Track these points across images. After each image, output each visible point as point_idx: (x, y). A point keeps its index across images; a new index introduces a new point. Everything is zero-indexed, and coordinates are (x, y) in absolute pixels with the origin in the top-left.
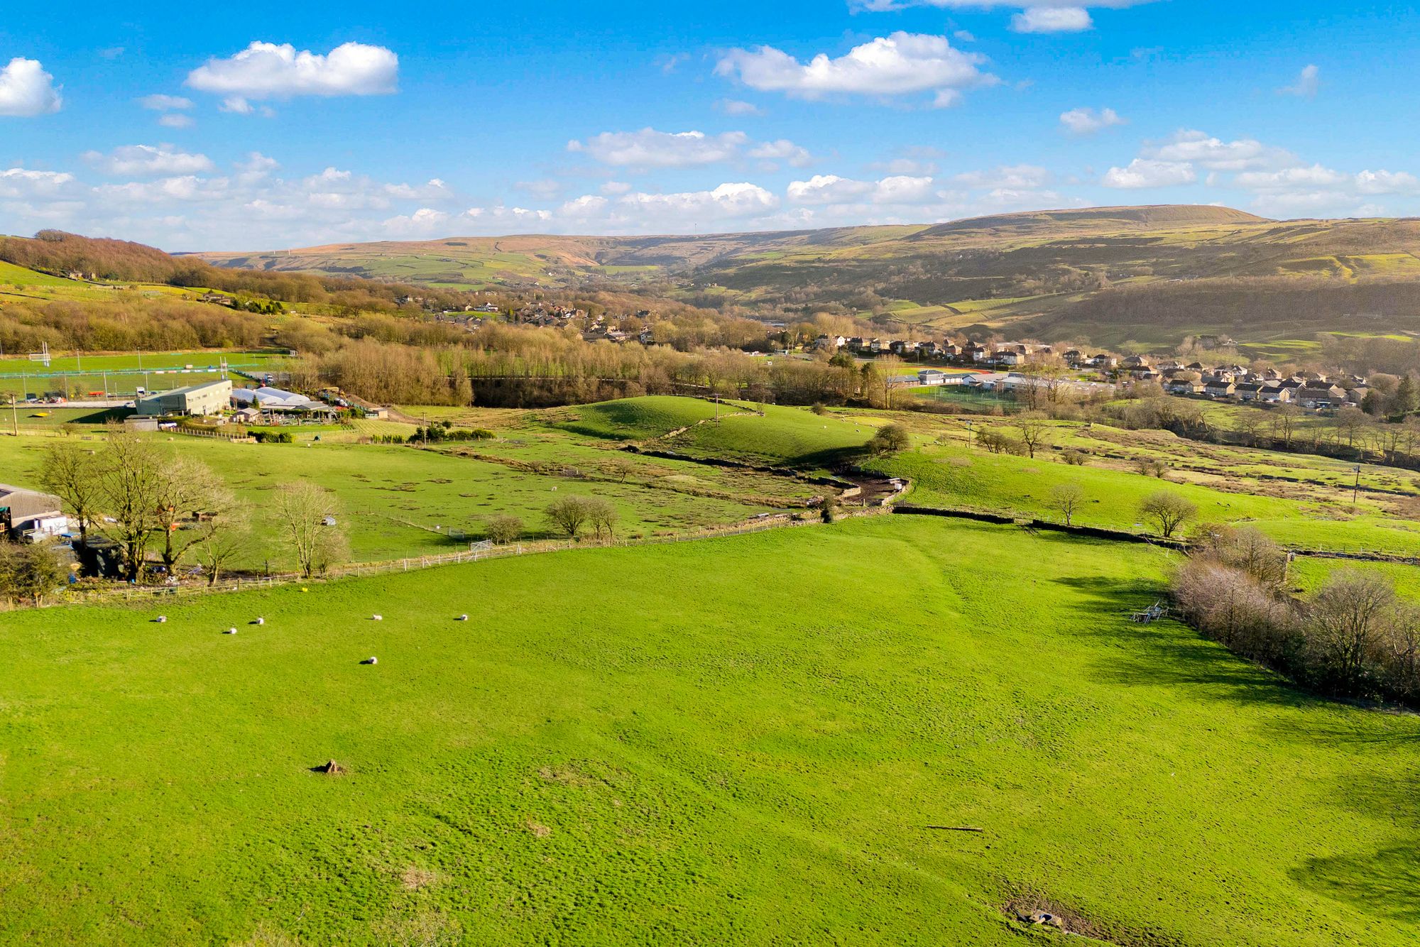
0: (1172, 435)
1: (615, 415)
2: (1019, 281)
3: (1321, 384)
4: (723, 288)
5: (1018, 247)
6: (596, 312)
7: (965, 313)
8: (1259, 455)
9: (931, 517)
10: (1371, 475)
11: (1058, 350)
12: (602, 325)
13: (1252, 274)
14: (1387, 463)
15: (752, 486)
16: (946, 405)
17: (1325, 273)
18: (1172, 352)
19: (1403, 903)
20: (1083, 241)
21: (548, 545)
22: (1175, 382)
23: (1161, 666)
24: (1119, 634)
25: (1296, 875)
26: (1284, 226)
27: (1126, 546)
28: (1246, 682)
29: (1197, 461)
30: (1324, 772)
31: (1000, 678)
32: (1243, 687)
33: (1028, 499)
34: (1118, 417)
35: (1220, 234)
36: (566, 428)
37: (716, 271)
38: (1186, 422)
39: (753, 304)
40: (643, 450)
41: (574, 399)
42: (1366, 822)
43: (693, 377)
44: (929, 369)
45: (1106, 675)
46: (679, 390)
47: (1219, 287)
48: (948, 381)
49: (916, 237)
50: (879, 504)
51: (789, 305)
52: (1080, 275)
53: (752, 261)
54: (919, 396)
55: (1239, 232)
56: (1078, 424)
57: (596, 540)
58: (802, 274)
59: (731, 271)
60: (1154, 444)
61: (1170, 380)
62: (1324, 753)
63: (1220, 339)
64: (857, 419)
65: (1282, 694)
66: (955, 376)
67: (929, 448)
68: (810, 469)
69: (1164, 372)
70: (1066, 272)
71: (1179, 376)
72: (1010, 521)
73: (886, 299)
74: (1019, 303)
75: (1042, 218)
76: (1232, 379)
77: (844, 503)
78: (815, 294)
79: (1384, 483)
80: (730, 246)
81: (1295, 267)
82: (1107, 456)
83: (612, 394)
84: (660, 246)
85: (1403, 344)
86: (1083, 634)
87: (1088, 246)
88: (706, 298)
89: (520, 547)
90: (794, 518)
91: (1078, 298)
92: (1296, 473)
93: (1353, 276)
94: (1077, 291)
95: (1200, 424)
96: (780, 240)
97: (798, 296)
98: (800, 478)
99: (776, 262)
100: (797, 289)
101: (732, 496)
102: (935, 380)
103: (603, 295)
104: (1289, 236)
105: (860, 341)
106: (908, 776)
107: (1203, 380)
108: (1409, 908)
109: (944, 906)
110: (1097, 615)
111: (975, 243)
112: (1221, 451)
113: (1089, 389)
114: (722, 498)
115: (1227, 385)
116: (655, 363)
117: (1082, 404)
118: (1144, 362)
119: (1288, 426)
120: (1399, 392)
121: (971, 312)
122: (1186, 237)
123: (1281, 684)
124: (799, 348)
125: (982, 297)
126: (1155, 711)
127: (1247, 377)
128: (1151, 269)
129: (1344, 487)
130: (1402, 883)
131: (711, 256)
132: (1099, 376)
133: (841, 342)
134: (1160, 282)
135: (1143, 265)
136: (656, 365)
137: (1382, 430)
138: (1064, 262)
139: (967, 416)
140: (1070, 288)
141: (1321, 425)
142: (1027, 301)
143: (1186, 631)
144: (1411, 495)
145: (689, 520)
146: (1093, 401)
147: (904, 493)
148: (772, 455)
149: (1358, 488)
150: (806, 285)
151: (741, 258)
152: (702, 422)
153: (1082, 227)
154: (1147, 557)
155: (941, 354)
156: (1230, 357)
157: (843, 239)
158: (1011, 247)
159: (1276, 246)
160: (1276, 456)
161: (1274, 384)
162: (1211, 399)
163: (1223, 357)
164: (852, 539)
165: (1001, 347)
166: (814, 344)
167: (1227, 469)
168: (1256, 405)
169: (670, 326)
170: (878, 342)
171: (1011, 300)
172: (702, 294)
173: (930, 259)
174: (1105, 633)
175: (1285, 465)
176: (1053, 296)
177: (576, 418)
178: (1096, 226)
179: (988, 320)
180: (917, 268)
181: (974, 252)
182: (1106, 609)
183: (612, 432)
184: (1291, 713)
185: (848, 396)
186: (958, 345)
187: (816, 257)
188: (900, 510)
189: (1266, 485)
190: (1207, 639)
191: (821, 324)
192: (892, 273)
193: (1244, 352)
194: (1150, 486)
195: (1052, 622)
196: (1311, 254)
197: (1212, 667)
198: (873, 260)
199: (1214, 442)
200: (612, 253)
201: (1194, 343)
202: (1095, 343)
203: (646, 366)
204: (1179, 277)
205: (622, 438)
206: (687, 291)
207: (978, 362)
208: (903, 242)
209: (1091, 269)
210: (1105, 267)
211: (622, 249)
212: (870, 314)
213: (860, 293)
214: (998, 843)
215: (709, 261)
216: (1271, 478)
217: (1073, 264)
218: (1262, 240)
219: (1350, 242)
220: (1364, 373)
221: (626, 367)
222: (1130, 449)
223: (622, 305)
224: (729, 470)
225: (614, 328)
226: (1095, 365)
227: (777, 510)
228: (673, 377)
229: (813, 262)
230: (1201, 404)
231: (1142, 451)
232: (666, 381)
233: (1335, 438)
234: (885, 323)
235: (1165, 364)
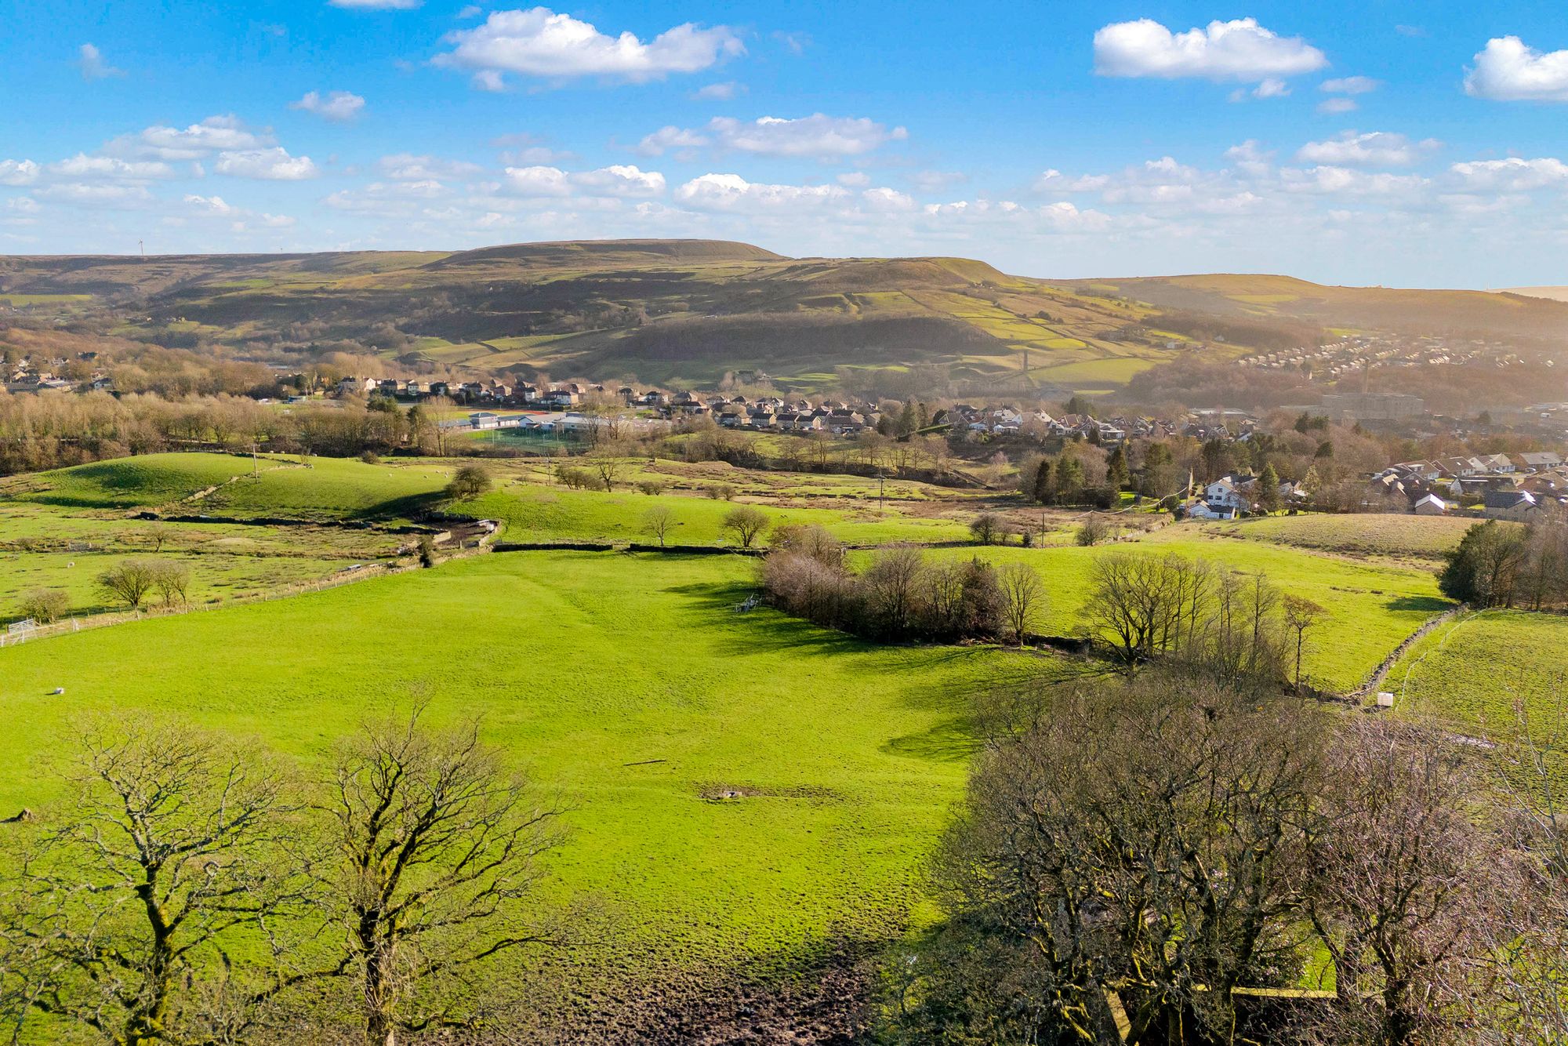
0: (728, 466)
1: (106, 479)
2: (558, 317)
3: (843, 412)
4: (194, 324)
5: (553, 280)
6: (15, 355)
7: (504, 351)
8: (803, 477)
9: (532, 552)
10: (891, 487)
11: (611, 388)
12: (29, 372)
13: (777, 310)
14: (899, 477)
15: (325, 542)
16: (506, 449)
17: (837, 310)
18: (714, 387)
19: (949, 754)
20: (619, 274)
21: (108, 618)
22: (725, 416)
23: (766, 639)
24: (728, 622)
25: (884, 749)
26: (799, 264)
27: (714, 558)
28: (828, 641)
29: (754, 487)
30: (890, 689)
31: (643, 665)
32: (827, 645)
33: (620, 528)
34: (679, 451)
35: (745, 271)
36: (37, 501)
37: (180, 302)
38: (739, 452)
39: (241, 343)
40: (165, 516)
41: (23, 466)
42: (921, 714)
43: (193, 432)
44: (480, 412)
45: (726, 651)
46: (177, 447)
47: (751, 323)
48: (503, 424)
49: (437, 265)
50: (477, 544)
51: (289, 344)
52: (620, 310)
53: (230, 290)
54: (476, 441)
55: (762, 269)
56: (643, 460)
57: (166, 609)
58: (300, 307)
59: (204, 302)
60: (715, 474)
61: (720, 414)
62: (888, 678)
63: (756, 374)
64: (413, 468)
65: (854, 646)
66: (510, 419)
67: (511, 488)
68: (386, 520)
69: (713, 406)
70: (606, 307)
71: (728, 410)
72: (609, 548)
73: (411, 336)
74: (563, 340)
75: (574, 248)
76: (772, 411)
77: (440, 548)
78: (321, 330)
79: (900, 493)
80: (195, 271)
81: (812, 304)
82: (675, 488)
83: (80, 456)
84: (91, 269)
85: (902, 374)
86: (699, 625)
87: (624, 280)
88: (171, 335)
89: (76, 623)
90: (390, 566)
91: (620, 335)
92: (833, 491)
93: (859, 313)
94: (618, 327)
95: (752, 454)
96: (263, 265)
97: (300, 333)
98: (378, 529)
99: (264, 292)
100: (298, 324)
101: (307, 553)
102: (490, 422)
103: (16, 333)
104: (805, 273)
105: (394, 383)
106: (594, 739)
107: (749, 412)
108: (953, 756)
109: (659, 801)
110: (707, 611)
111: (505, 274)
112: (772, 476)
113: (649, 425)
114: (295, 556)
115: (768, 416)
116: (136, 416)
117: (644, 440)
118: (694, 398)
119: (824, 451)
120: (904, 414)
121: (511, 350)
122: (714, 272)
123: (852, 639)
124: (320, 393)
125: (520, 333)
126: (769, 670)
127: (785, 408)
128: (687, 305)
129: (871, 499)
130: (948, 744)
131: (169, 283)
132: (653, 413)
133: (371, 385)
134: (697, 318)
135: (678, 301)
136: (139, 418)
137: (894, 448)
138: (603, 297)
139: (532, 459)
140: (612, 324)
141: (848, 447)
142: (572, 338)
143: (778, 613)
144: (921, 500)
145: (270, 580)
146: (654, 438)
147: (497, 533)
148: (336, 509)
149: (882, 498)
150: (308, 319)
151: (213, 285)
152: (235, 479)
153: (615, 259)
154: (734, 565)
155: (490, 396)
156: (767, 391)
157: (348, 266)
158: (545, 279)
159: (795, 283)
160: (816, 478)
161: (807, 413)
162: (756, 430)
163: (761, 392)
164: (459, 579)
165: (553, 387)
166: (338, 389)
167: (780, 491)
168: (795, 433)
169: (137, 371)
170: (416, 384)
171: (552, 337)
172: (164, 331)
173: (457, 291)
174: (717, 623)
175: (823, 484)
176: (595, 333)
177: (46, 487)
178: (629, 260)
179: (531, 358)
180: (442, 301)
181: (505, 284)
182: (712, 606)
183: (110, 500)
184: (862, 656)
185: (395, 444)
186: (507, 385)
187: (319, 285)
188: (499, 548)
189: (812, 500)
190: (794, 616)
191: (339, 365)
192: (414, 307)
193: (778, 386)
194: (723, 507)
195: (672, 621)
196: (824, 292)
197: (802, 635)
198: (387, 292)
199: (764, 468)
200: (18, 278)
201: (734, 378)
202: (644, 381)
203: (127, 419)
204: (714, 313)
205: (127, 506)
206: (143, 326)
207: (531, 403)
208: (421, 271)
209: (628, 304)
210: (642, 302)
211: (34, 273)
212: (395, 353)
213: (378, 329)
214: (681, 765)
215: (167, 289)
216: (815, 496)
217: (611, 298)
218: (782, 277)
219: (854, 280)
220: (876, 402)
221: (95, 422)
222: (693, 480)
223: (51, 345)
224: (288, 528)
225: (50, 375)
226: (648, 403)
227: (366, 562)
228: (164, 432)
229: (314, 292)
230: (749, 434)
231: (706, 482)
232: (156, 437)
233: (860, 459)
234: (414, 363)
235: (713, 399)
